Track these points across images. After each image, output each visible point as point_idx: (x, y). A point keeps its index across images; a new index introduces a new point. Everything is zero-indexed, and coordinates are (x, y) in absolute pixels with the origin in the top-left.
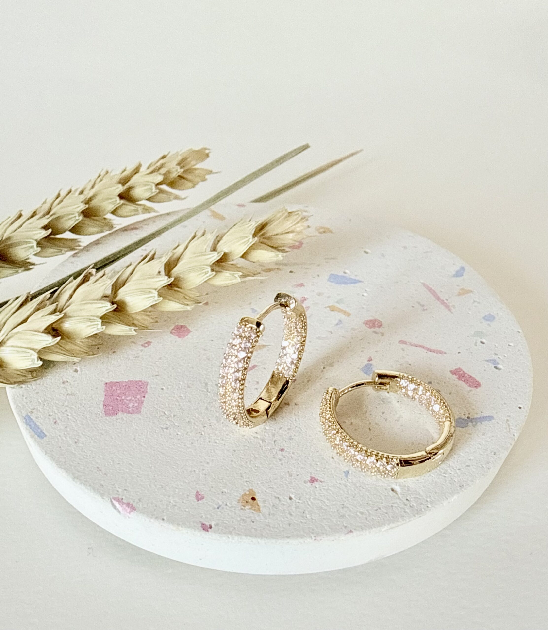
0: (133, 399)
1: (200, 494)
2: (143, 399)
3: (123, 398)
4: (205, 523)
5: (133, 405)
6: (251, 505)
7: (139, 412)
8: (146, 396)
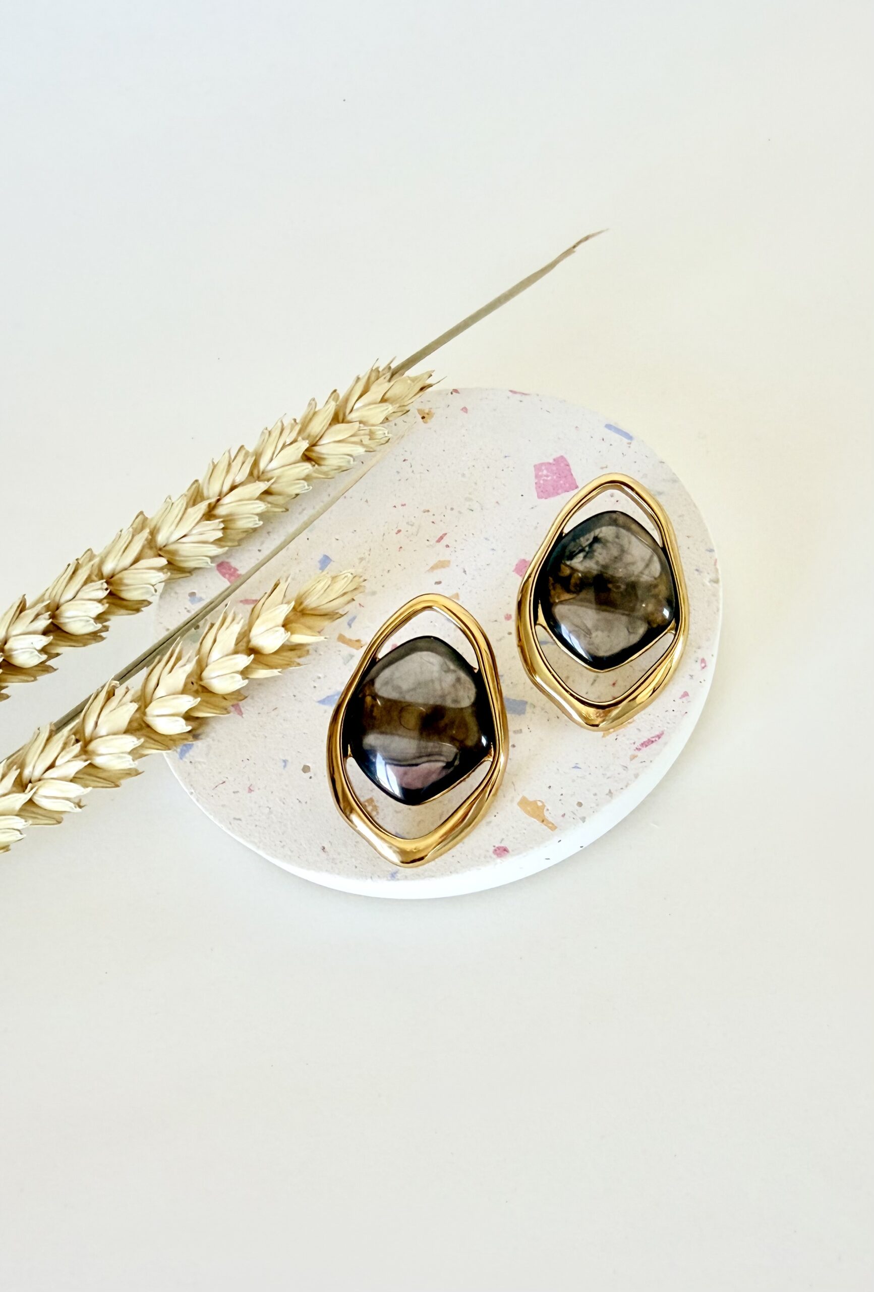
0: (545, 478)
1: (465, 412)
2: (536, 481)
3: (555, 477)
4: (457, 394)
5: (543, 471)
6: (425, 413)
7: (535, 466)
8: (534, 484)
